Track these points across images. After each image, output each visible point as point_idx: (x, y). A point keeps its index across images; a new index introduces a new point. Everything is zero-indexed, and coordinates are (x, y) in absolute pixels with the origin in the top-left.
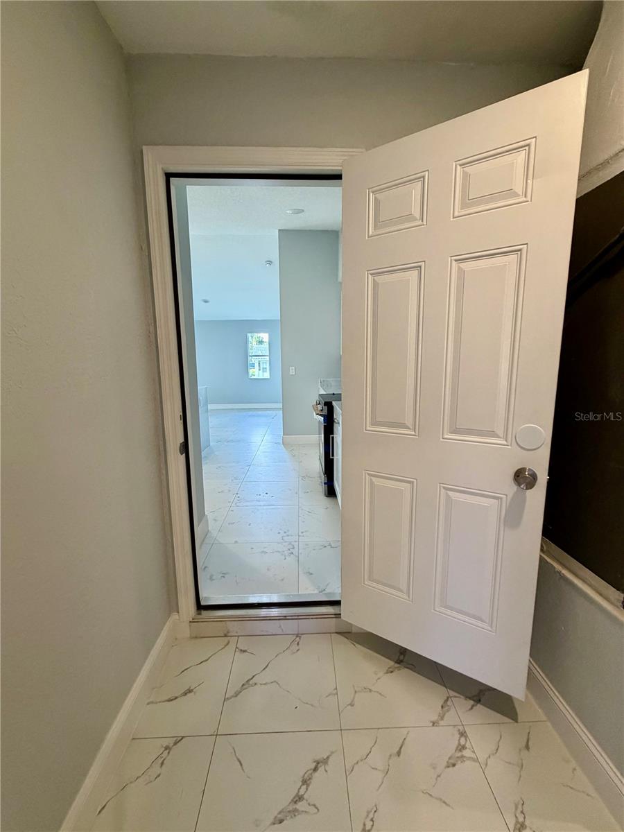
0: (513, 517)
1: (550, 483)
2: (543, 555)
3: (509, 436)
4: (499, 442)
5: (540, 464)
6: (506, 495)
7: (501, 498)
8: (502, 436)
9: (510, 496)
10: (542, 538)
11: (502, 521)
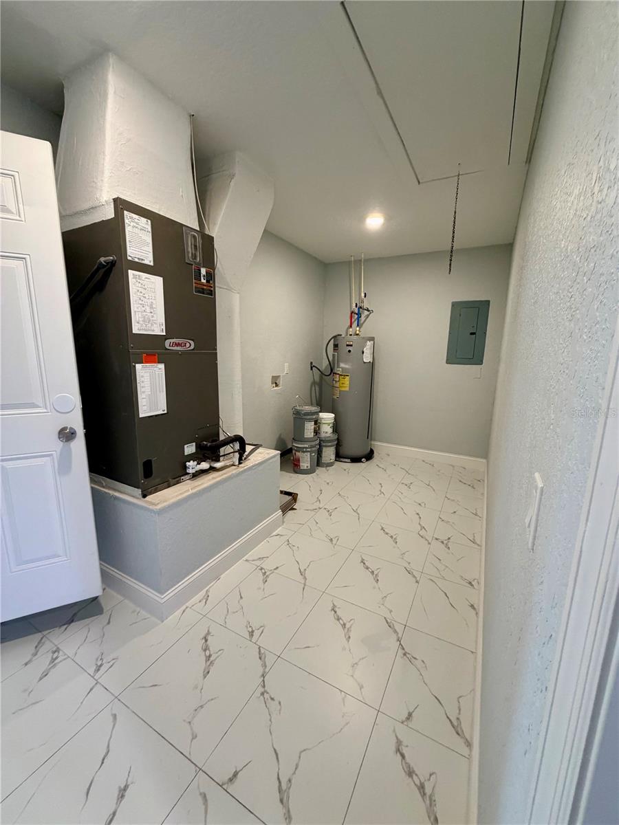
0: (64, 466)
1: (86, 435)
2: (93, 486)
3: (48, 404)
4: (41, 411)
5: (76, 421)
6: (55, 451)
7: (52, 455)
8: (42, 405)
9: (59, 451)
10: (90, 475)
11: (57, 473)
